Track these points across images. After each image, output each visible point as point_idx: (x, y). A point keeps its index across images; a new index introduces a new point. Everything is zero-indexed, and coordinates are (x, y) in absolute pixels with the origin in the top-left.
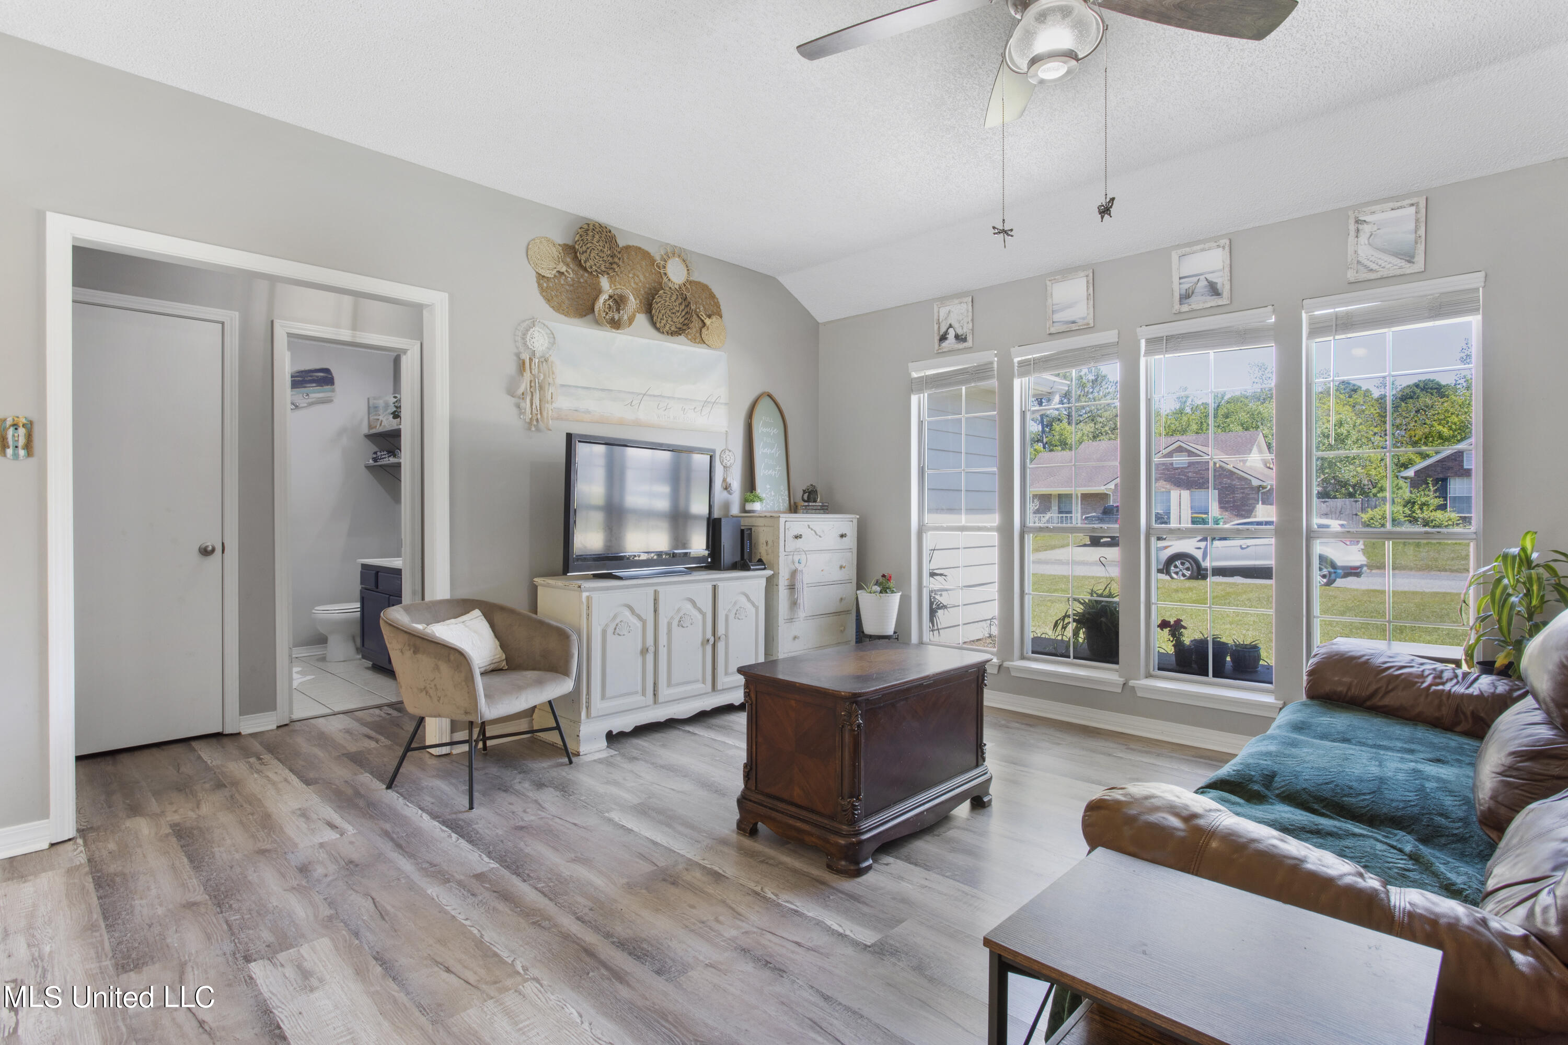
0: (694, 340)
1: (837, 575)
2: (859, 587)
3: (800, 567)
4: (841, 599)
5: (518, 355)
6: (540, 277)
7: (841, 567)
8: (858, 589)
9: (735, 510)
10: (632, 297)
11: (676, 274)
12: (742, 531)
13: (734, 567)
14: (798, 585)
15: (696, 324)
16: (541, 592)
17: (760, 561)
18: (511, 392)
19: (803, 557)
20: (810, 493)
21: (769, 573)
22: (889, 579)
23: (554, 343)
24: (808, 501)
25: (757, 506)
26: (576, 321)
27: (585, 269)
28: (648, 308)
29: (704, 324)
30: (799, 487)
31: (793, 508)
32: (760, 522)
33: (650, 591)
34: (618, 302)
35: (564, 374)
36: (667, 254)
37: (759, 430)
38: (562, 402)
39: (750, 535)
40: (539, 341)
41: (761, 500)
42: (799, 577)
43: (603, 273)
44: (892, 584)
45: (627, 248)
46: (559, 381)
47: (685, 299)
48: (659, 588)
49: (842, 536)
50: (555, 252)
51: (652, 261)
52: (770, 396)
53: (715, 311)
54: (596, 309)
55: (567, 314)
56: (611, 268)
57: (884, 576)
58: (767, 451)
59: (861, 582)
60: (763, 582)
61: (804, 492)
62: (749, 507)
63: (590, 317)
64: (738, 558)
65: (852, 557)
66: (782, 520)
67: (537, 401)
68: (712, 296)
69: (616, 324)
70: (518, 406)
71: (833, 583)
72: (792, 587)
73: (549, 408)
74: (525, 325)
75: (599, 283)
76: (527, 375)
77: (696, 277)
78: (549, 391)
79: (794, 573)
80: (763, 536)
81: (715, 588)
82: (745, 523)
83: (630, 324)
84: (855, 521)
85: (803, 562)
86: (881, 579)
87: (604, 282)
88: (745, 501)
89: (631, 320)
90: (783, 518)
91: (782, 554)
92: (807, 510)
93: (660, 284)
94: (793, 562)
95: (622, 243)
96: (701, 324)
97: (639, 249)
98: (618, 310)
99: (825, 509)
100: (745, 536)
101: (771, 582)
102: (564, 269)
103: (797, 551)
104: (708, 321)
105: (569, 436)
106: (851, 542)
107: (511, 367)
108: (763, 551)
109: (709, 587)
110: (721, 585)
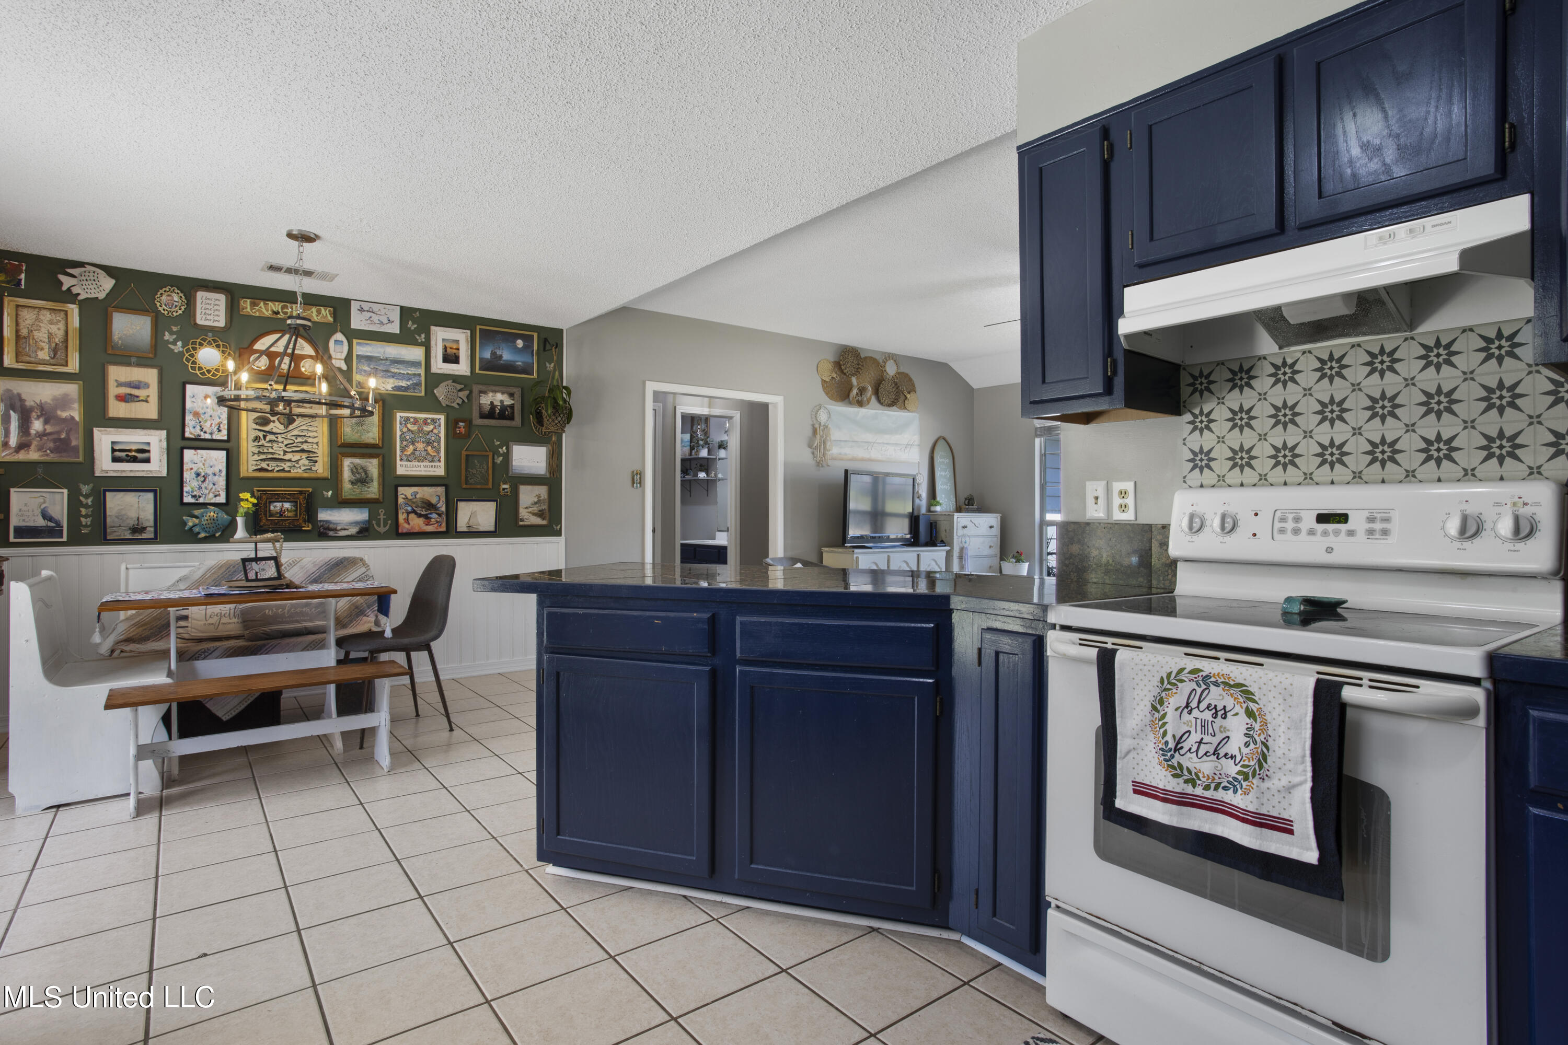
0: (900, 408)
1: (988, 552)
2: (1002, 559)
3: (966, 546)
4: (990, 567)
5: (813, 425)
6: (823, 381)
7: (990, 547)
8: (1001, 560)
9: (923, 510)
10: (870, 388)
11: (891, 369)
12: (931, 523)
13: (927, 544)
14: (965, 557)
15: (902, 398)
16: (825, 555)
17: (942, 542)
18: (810, 446)
19: (968, 540)
20: (969, 500)
21: (948, 548)
22: (1021, 554)
23: (829, 417)
24: (968, 505)
25: (938, 508)
26: (840, 404)
27: (845, 374)
28: (876, 392)
29: (906, 398)
30: (962, 496)
31: (959, 510)
32: (942, 518)
33: (886, 556)
34: (862, 391)
35: (835, 435)
36: (885, 358)
37: (938, 460)
38: (834, 451)
39: (936, 526)
40: (823, 417)
41: (940, 504)
42: (965, 551)
43: (853, 375)
44: (1023, 557)
45: (866, 358)
46: (833, 438)
47: (896, 384)
48: (891, 555)
49: (991, 527)
50: (830, 366)
51: (878, 363)
52: (944, 439)
53: (912, 390)
54: (851, 396)
55: (836, 400)
56: (857, 372)
57: (1018, 552)
58: (943, 473)
59: (1003, 556)
60: (944, 554)
61: (966, 499)
62: (933, 509)
63: (847, 400)
64: (928, 539)
65: (997, 541)
66: (955, 517)
67: (822, 450)
68: (910, 380)
69: (860, 404)
70: (813, 453)
71: (986, 556)
72: (961, 558)
73: (829, 453)
74: (816, 409)
75: (851, 381)
76: (818, 436)
77: (902, 370)
78: (828, 444)
79: (962, 549)
80: (943, 526)
81: (918, 556)
82: (932, 518)
83: (868, 403)
84: (999, 518)
85: (968, 542)
86: (1016, 554)
87: (854, 380)
88: (930, 505)
89: (869, 401)
90: (956, 515)
91: (955, 537)
92: (968, 511)
93: (882, 376)
94: (962, 543)
95: (862, 356)
96: (904, 398)
97: (871, 358)
98: (861, 395)
99: (980, 510)
100: (933, 526)
101: (949, 555)
102: (835, 376)
103: (964, 536)
104: (908, 396)
105: (846, 471)
106: (996, 531)
107: (809, 432)
108: (943, 535)
109: (915, 555)
110: (922, 554)
